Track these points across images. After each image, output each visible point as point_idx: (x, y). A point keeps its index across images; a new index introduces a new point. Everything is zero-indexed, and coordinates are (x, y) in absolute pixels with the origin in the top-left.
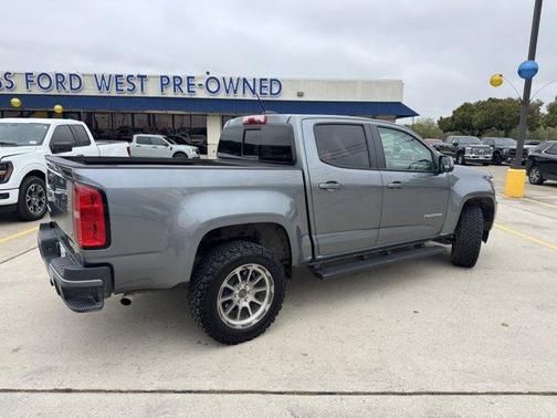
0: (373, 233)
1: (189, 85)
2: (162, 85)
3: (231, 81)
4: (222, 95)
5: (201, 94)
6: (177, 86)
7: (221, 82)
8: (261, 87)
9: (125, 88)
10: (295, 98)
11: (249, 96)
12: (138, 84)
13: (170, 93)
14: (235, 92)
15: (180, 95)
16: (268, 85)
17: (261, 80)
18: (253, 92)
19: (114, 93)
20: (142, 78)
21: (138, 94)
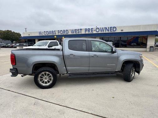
0: (87, 68)
1: (92, 30)
2: (85, 31)
3: (102, 28)
4: (100, 32)
5: (95, 32)
6: (89, 31)
7: (100, 29)
8: (110, 29)
9: (77, 32)
10: (120, 31)
11: (107, 32)
12: (80, 31)
13: (87, 33)
14: (103, 31)
15: (89, 33)
16: (113, 28)
17: (110, 27)
18: (108, 31)
19: (75, 34)
20: (81, 29)
21: (80, 33)
